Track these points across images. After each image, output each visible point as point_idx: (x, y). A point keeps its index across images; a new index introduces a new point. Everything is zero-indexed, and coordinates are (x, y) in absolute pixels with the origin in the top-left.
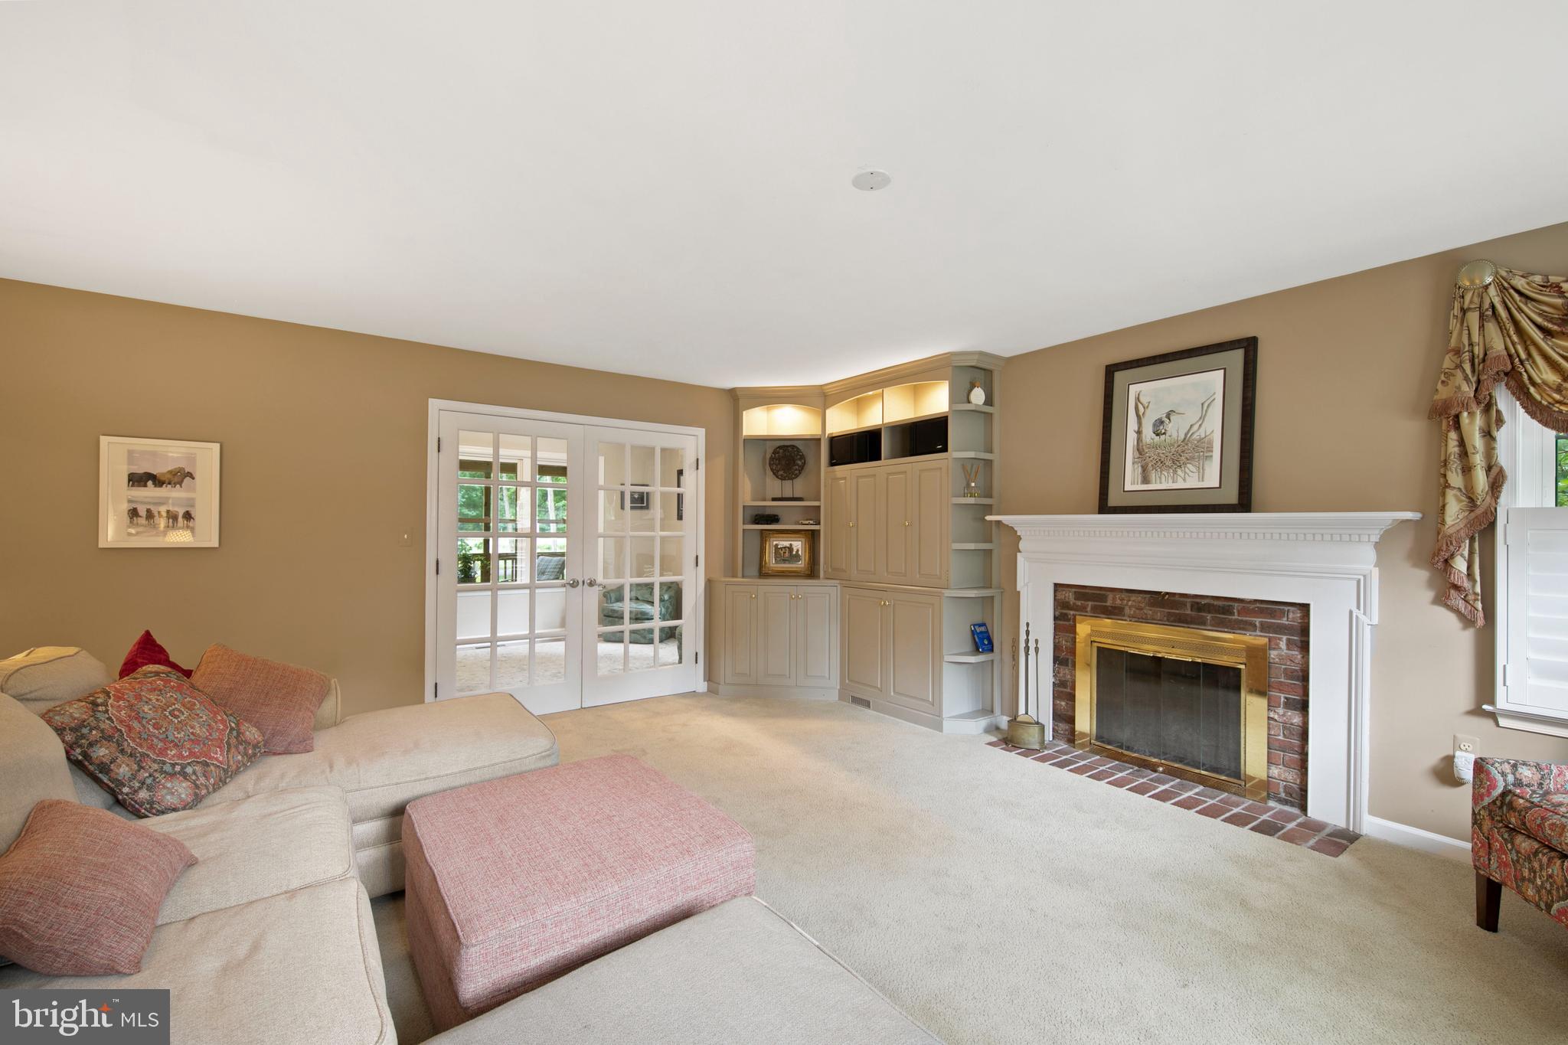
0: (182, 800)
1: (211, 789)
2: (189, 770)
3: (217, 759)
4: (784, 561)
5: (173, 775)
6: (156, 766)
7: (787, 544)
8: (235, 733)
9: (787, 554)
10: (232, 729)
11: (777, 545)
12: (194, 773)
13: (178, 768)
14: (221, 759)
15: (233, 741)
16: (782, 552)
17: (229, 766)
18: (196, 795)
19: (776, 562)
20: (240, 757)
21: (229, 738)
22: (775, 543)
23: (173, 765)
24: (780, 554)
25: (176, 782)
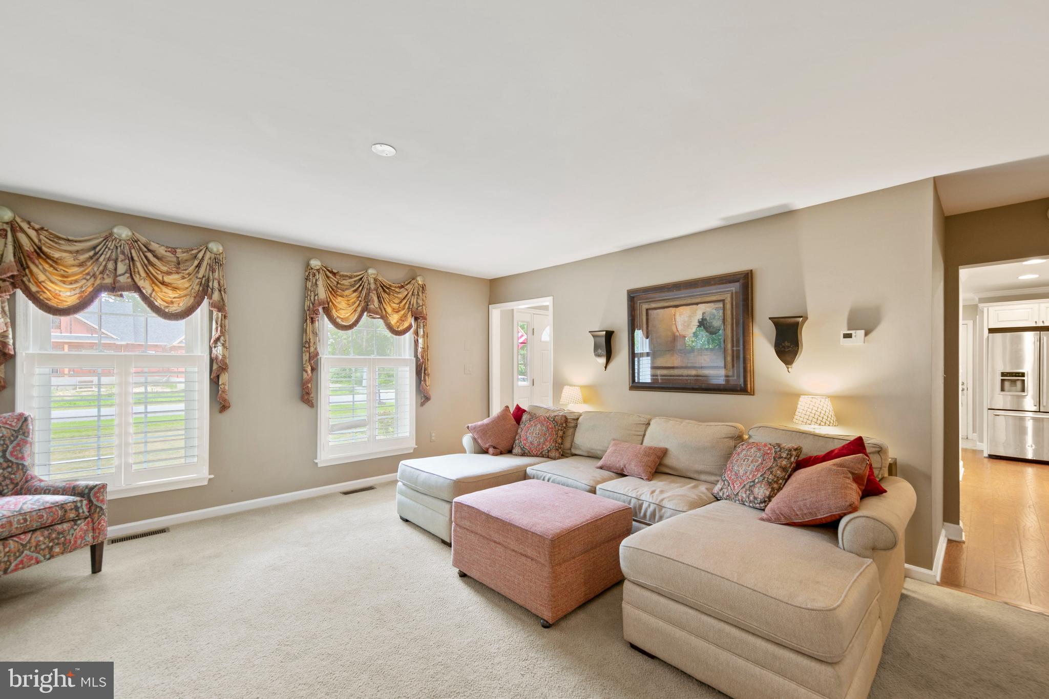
3: (734, 487)
14: (736, 488)
15: (747, 486)
17: (738, 493)
20: (744, 496)
21: (747, 484)
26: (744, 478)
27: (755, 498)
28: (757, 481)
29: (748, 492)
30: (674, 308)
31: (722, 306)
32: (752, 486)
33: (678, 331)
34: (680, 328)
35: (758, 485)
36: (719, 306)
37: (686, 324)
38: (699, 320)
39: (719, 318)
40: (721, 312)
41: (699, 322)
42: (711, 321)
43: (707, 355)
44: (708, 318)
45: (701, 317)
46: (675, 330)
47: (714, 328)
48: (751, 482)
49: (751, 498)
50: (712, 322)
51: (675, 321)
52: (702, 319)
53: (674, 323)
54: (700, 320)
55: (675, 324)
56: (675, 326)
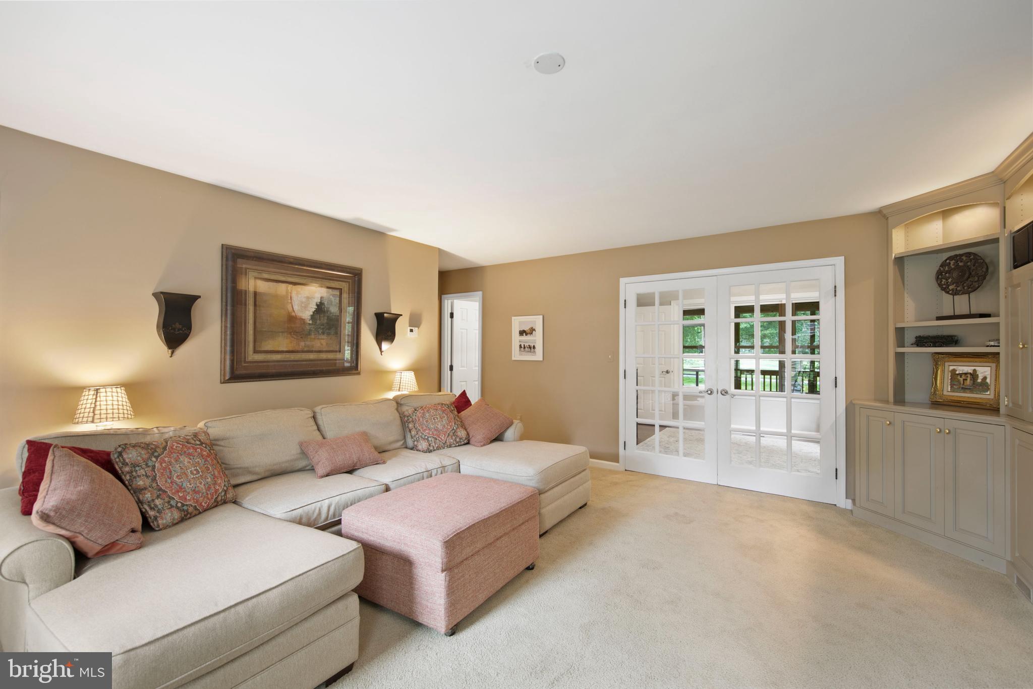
0: (423, 448)
1: (435, 448)
2: (430, 439)
3: (441, 438)
4: (964, 389)
5: (424, 439)
6: (421, 434)
7: (969, 369)
8: (453, 431)
9: (968, 382)
10: (454, 429)
11: (954, 370)
12: (431, 440)
13: (426, 437)
14: (443, 439)
15: (451, 434)
16: (961, 379)
17: (446, 442)
18: (428, 448)
19: (953, 390)
20: (452, 441)
22: (951, 368)
23: (425, 436)
24: (959, 381)
25: (424, 442)
26: (445, 430)
27: (460, 439)
28: (455, 428)
29: (454, 437)
30: (291, 285)
31: (338, 293)
32: (454, 432)
33: (294, 311)
34: (296, 308)
35: (458, 430)
36: (336, 293)
37: (303, 305)
38: (316, 303)
39: (336, 305)
40: (338, 299)
41: (317, 305)
42: (329, 306)
43: (324, 339)
44: (326, 303)
45: (319, 301)
46: (290, 309)
47: (331, 313)
48: (452, 430)
49: (458, 440)
50: (329, 308)
51: (291, 300)
52: (320, 303)
53: (290, 301)
54: (318, 304)
55: (291, 303)
56: (290, 305)
